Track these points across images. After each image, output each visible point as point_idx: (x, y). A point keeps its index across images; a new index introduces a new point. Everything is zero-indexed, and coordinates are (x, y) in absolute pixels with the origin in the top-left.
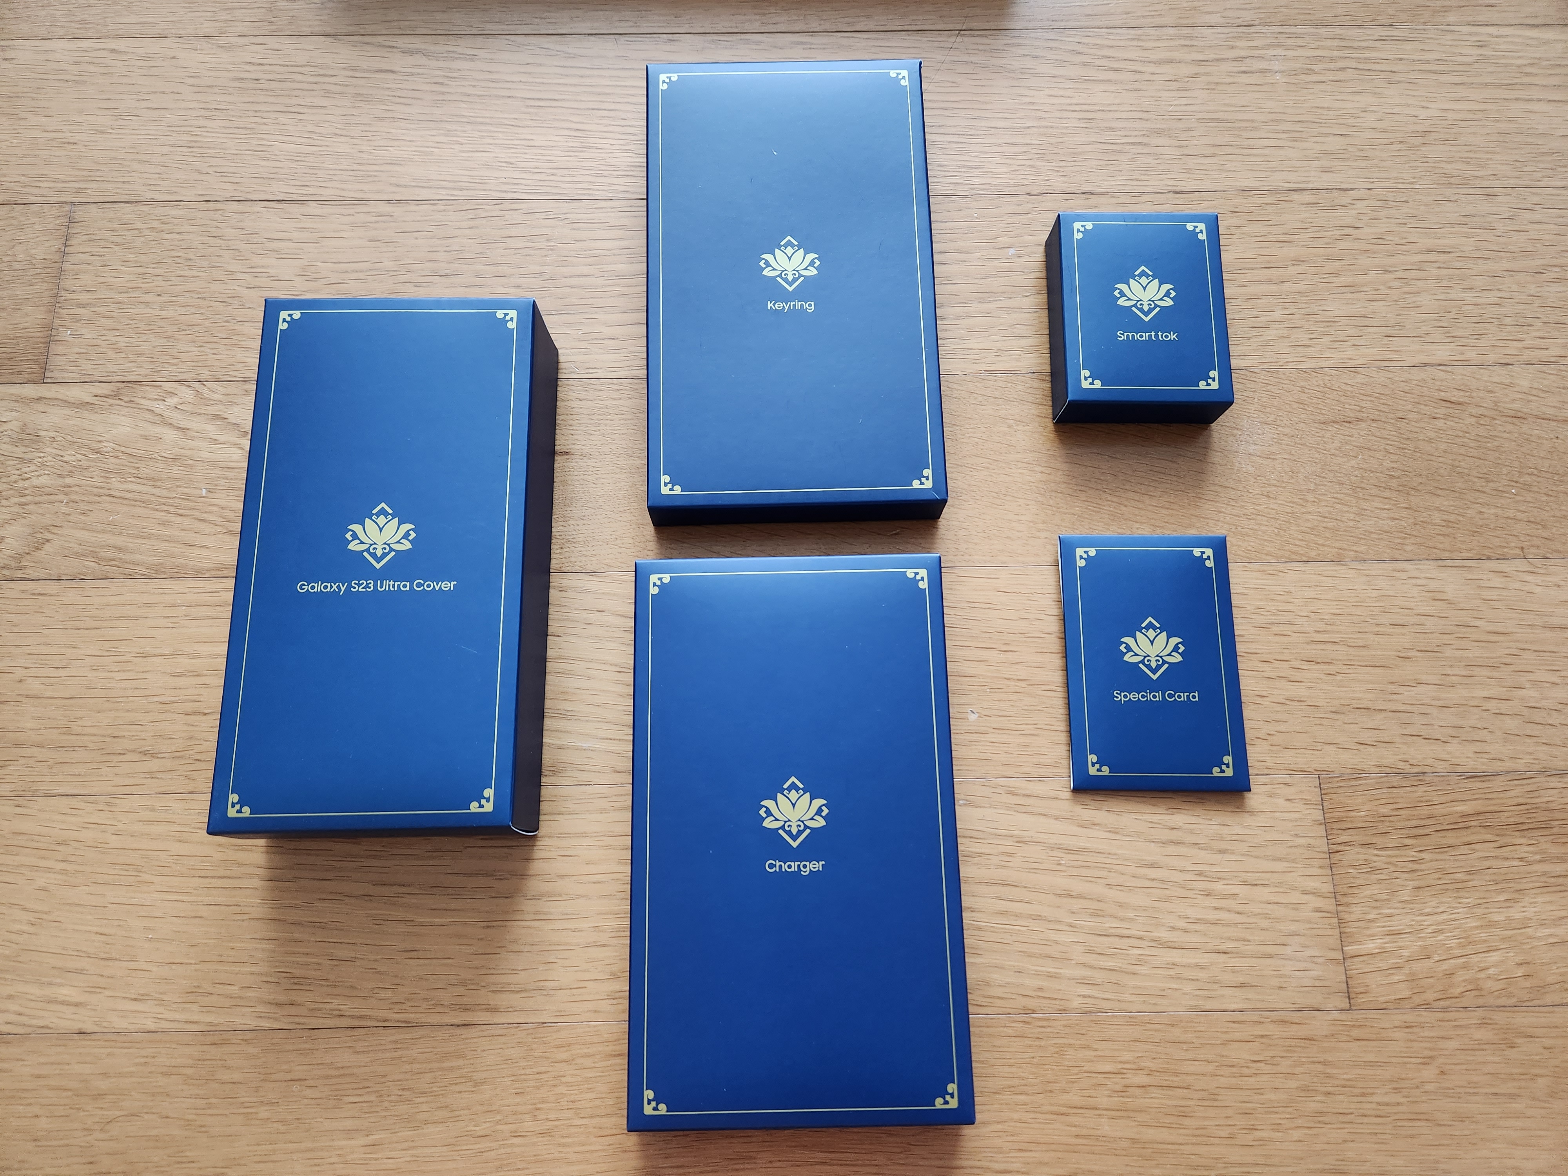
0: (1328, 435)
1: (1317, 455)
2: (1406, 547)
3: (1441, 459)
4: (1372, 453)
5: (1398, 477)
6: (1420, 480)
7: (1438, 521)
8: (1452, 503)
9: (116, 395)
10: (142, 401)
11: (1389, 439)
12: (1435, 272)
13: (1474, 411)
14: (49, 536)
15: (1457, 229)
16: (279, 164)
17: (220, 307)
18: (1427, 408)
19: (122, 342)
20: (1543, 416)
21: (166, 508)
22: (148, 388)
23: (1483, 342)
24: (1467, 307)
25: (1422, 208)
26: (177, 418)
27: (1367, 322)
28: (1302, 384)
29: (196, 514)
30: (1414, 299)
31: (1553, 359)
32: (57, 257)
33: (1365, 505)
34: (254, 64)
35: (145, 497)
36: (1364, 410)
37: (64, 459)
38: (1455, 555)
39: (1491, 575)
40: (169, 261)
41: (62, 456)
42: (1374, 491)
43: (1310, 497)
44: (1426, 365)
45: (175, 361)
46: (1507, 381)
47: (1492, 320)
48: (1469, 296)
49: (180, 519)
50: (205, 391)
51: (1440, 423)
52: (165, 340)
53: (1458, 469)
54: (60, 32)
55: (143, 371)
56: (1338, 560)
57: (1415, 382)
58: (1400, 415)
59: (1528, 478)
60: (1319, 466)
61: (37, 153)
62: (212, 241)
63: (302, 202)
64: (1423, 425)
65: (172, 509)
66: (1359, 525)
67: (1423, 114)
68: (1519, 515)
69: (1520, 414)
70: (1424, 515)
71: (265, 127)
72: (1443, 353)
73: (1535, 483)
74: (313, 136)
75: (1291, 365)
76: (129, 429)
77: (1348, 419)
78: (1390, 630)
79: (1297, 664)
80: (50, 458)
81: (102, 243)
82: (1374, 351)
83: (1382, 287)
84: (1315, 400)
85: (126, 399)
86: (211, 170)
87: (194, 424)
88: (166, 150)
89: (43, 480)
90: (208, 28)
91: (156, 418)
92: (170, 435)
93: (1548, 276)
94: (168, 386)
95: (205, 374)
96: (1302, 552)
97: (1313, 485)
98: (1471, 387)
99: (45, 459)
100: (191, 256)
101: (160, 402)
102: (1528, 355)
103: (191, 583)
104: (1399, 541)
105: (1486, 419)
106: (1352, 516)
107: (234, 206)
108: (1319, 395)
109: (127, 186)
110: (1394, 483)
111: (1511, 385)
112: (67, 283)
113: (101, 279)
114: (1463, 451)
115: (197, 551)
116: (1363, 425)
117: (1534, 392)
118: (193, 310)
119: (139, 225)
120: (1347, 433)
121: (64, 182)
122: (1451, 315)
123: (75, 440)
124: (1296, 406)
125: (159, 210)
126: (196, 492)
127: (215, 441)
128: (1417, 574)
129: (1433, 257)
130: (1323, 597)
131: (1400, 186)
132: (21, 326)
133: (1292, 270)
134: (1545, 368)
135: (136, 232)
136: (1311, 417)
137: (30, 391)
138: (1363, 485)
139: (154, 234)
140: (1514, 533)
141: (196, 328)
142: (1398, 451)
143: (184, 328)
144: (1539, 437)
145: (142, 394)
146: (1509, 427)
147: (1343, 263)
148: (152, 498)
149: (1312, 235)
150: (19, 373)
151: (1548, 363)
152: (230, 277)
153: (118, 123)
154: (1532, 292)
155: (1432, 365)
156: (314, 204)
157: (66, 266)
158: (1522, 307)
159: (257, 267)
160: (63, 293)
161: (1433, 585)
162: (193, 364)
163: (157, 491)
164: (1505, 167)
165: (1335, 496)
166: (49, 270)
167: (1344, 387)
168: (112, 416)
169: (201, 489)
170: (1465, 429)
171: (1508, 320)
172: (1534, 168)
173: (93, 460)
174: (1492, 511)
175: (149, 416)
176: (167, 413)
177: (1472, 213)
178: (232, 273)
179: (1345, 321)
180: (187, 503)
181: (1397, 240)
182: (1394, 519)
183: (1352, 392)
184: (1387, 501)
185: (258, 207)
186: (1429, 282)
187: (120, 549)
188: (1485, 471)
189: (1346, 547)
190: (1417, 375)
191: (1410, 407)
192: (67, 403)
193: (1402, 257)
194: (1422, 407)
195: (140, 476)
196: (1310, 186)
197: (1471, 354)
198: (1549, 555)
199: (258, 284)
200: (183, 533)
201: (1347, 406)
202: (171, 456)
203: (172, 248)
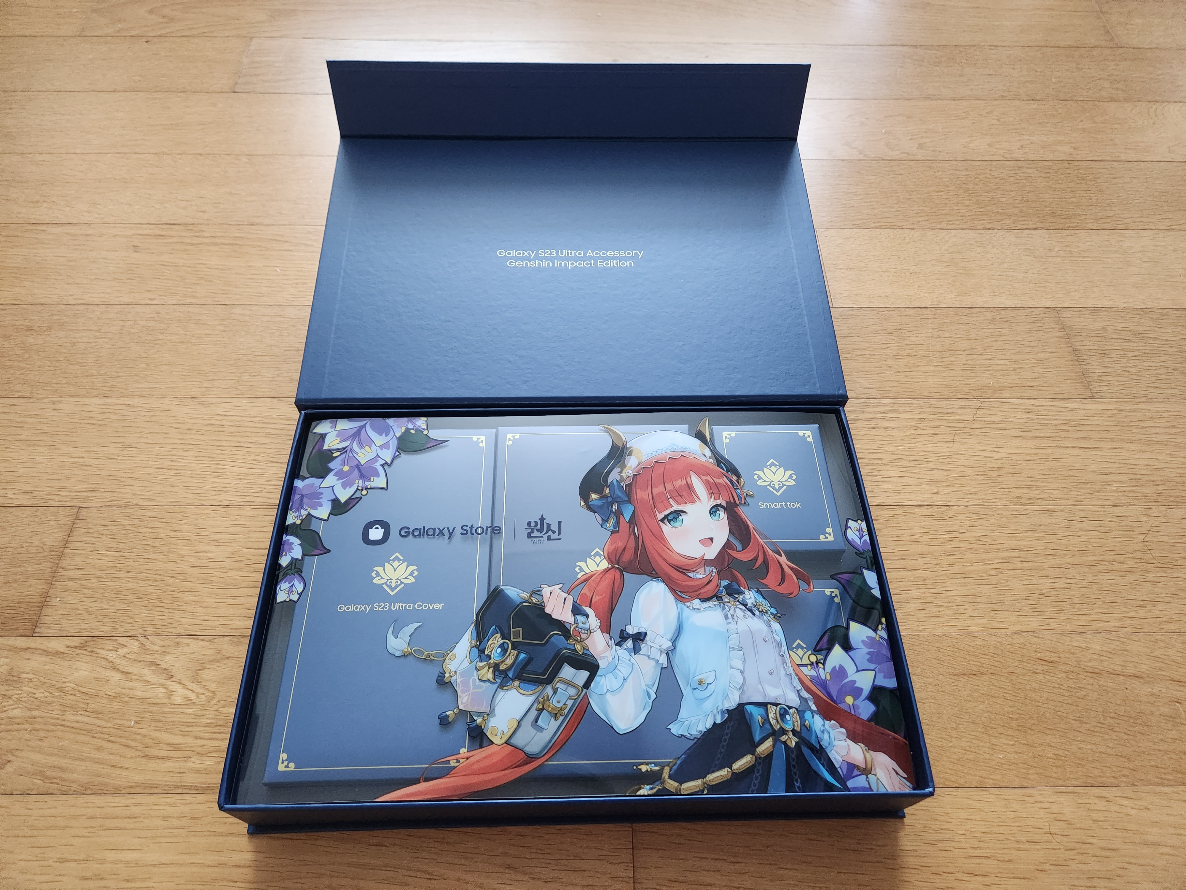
0: (961, 684)
1: (954, 701)
2: (1029, 776)
3: (1045, 706)
4: (994, 699)
5: (1017, 719)
6: (1033, 722)
7: (1050, 755)
8: (1059, 740)
9: (83, 647)
10: (100, 651)
11: (1005, 689)
12: (1019, 564)
13: (1063, 668)
14: (11, 758)
15: (1030, 534)
16: (228, 481)
17: (170, 581)
18: (1029, 665)
19: (95, 606)
20: (1114, 672)
21: (102, 736)
22: (107, 641)
23: (1062, 616)
24: (1046, 590)
25: (1004, 519)
26: (123, 665)
27: (978, 599)
28: (938, 645)
29: (123, 740)
30: (1008, 584)
31: (1113, 629)
32: (61, 545)
33: (994, 741)
34: (221, 415)
35: (87, 727)
36: (984, 665)
37: (36, 696)
38: (1067, 783)
39: (1096, 800)
40: (140, 547)
41: (34, 694)
42: (1000, 730)
43: (954, 734)
44: (1023, 632)
45: (131, 621)
46: (1084, 646)
47: (1065, 600)
48: (1047, 582)
49: (110, 745)
50: (148, 643)
51: (1040, 677)
52: (126, 605)
53: (1059, 714)
54: (95, 393)
55: (105, 629)
56: (982, 787)
57: (1017, 645)
58: (1010, 670)
59: (1110, 720)
60: (957, 709)
61: (63, 471)
62: (173, 534)
63: (239, 507)
64: (1027, 678)
65: (106, 736)
66: (993, 758)
67: (996, 456)
68: (1109, 751)
69: (1096, 671)
70: (1039, 749)
71: (221, 456)
72: (1034, 623)
73: (1116, 725)
74: (255, 462)
75: (928, 631)
76: (87, 673)
77: (974, 673)
78: (1027, 846)
79: (960, 876)
80: (25, 695)
81: (95, 535)
82: (984, 621)
83: (984, 575)
84: (948, 658)
85: (89, 649)
86: (180, 485)
87: (134, 669)
88: (152, 471)
89: (17, 712)
90: (195, 392)
91: (108, 664)
92: (115, 677)
93: (1100, 568)
94: (121, 640)
95: (150, 630)
96: (953, 779)
97: (954, 724)
98: (1060, 650)
99: (21, 696)
100: (156, 544)
101: (114, 652)
102: (1095, 626)
103: (110, 798)
104: (1024, 771)
105: (1073, 674)
106: (987, 750)
107: (193, 509)
108: (950, 653)
109: (121, 495)
110: (1014, 724)
111: (1087, 649)
112: (64, 563)
113: (90, 561)
114: (1060, 699)
115: (118, 771)
116: (985, 677)
117: (1104, 654)
118: (150, 583)
119: (124, 522)
120: (974, 683)
121: (77, 492)
122: (1036, 596)
123: (46, 681)
124: (934, 661)
125: (140, 512)
126: (127, 723)
127: (148, 683)
128: (1040, 799)
129: (1016, 554)
130: (973, 817)
131: (986, 504)
132: (25, 594)
133: (921, 561)
134: (1108, 636)
135: (121, 527)
136: (947, 670)
137: (21, 642)
138: (991, 725)
139: (134, 529)
140: (1108, 765)
141: (150, 596)
142: (1012, 698)
143: (141, 596)
144: (1113, 689)
145: (101, 646)
146: (1091, 681)
147: (955, 557)
148: (95, 728)
149: (931, 537)
150: (17, 629)
151: (1110, 632)
152: (181, 559)
153: (123, 453)
154: (1091, 580)
155: (1028, 632)
156: (247, 508)
157: (67, 551)
158: (1085, 590)
159: (201, 552)
160: (60, 570)
161: (1055, 808)
162: (144, 623)
163: (98, 722)
164: (1057, 492)
165: (972, 733)
166: (53, 553)
167: (967, 647)
168: (77, 662)
169: (131, 720)
170: (1059, 681)
171: (1076, 600)
172: (1077, 493)
173: (56, 697)
174: (1089, 747)
175: (103, 662)
176: (118, 661)
177: (1039, 523)
178: (183, 556)
179: (961, 599)
180: (119, 732)
181: (990, 541)
182: (1016, 753)
183: (973, 652)
184: (1010, 738)
185: (208, 511)
186: (1016, 571)
187: (62, 769)
188: (1078, 715)
189: (984, 776)
190: (1018, 640)
191: (1016, 664)
192: (46, 652)
193: (995, 553)
194: (1025, 664)
195: (88, 710)
196: (926, 503)
197: (1054, 625)
198: (1136, 783)
199: (199, 564)
200: (111, 757)
201: (971, 662)
202: (114, 695)
203: (144, 538)
